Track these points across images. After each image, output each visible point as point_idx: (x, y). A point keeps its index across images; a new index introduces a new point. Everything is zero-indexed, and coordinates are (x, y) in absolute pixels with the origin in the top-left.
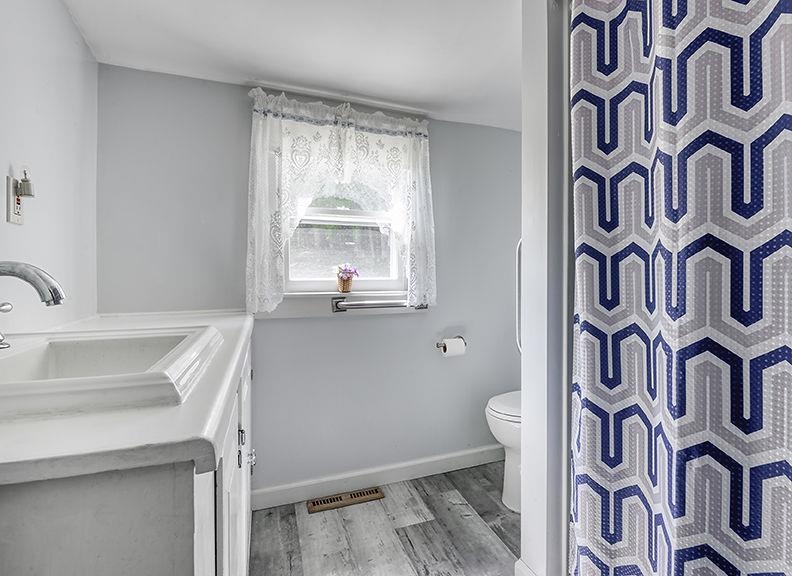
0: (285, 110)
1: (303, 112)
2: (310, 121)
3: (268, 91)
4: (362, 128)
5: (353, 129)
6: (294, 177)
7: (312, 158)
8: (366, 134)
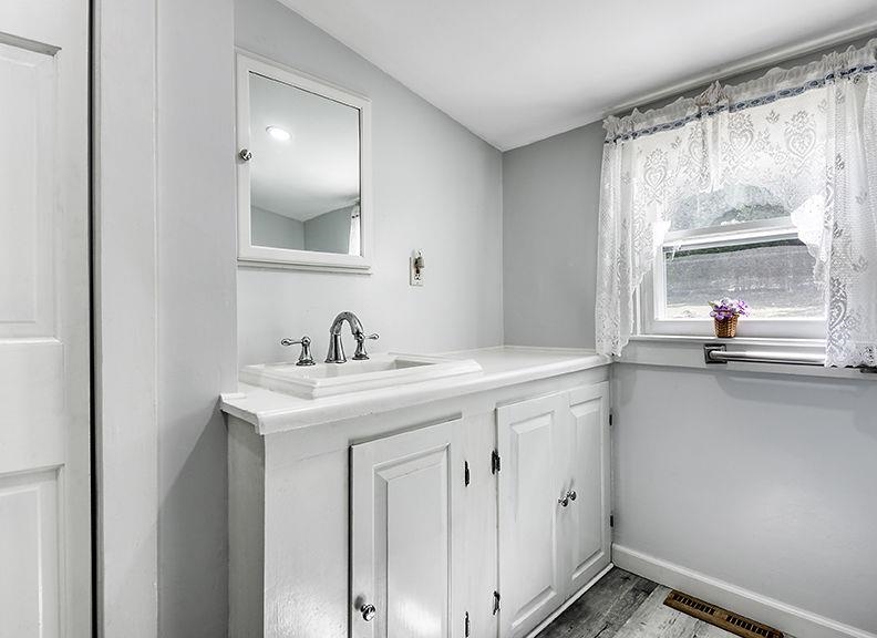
0: (638, 128)
1: (657, 121)
2: (666, 127)
3: (621, 115)
4: (741, 106)
5: (727, 112)
6: (648, 200)
7: (669, 172)
8: (746, 111)
